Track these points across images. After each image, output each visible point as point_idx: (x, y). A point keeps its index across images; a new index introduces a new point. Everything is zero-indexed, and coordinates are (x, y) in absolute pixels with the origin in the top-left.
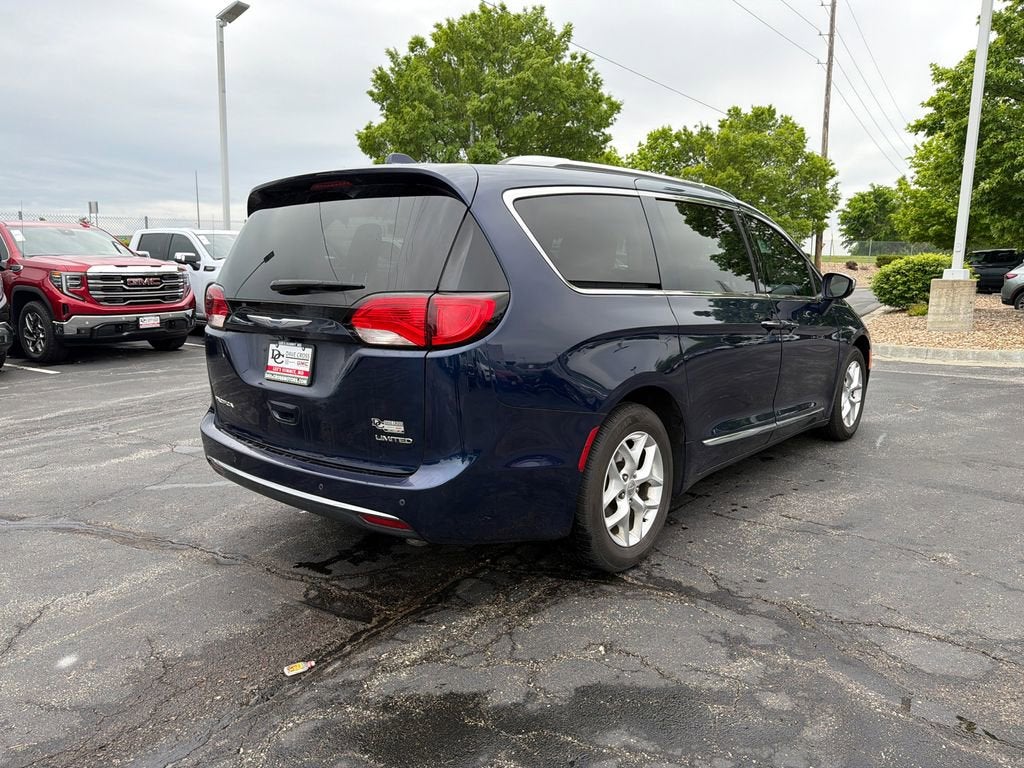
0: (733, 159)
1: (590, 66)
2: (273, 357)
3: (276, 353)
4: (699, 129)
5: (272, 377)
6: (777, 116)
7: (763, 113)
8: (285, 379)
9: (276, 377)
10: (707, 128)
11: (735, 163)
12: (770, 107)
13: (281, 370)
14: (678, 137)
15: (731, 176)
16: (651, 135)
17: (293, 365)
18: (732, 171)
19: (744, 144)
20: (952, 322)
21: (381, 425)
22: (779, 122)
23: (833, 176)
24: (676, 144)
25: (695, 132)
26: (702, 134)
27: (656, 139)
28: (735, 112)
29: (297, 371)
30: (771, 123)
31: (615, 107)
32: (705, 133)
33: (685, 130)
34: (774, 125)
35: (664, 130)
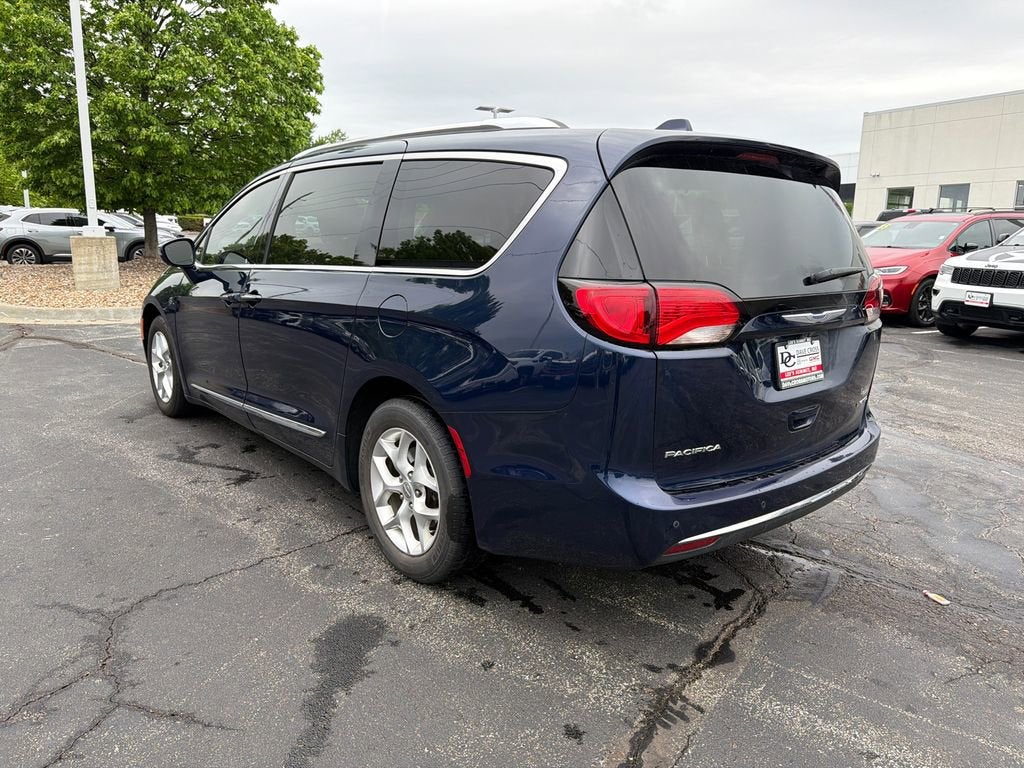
2: (784, 362)
3: (786, 355)
5: (791, 384)
8: (804, 381)
9: (795, 383)
13: (794, 373)
17: (806, 363)
20: (108, 280)
29: (811, 368)
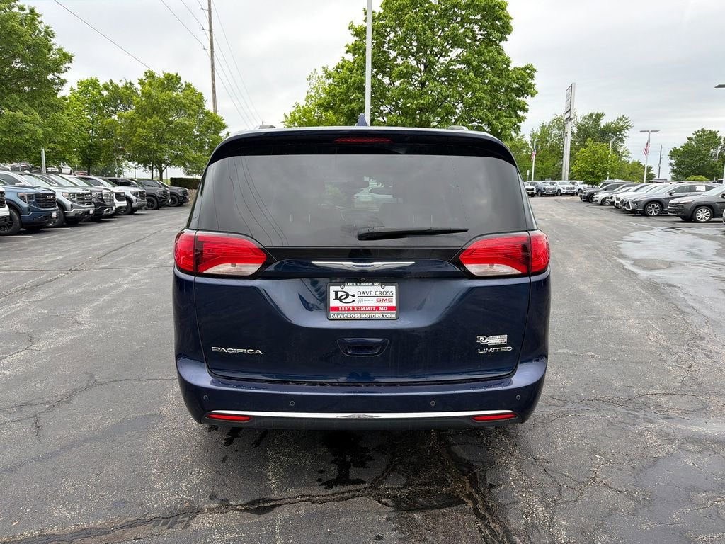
0: (156, 109)
1: (39, 19)
2: (338, 299)
3: (342, 293)
4: (124, 83)
6: (182, 82)
7: (172, 78)
10: (131, 84)
11: (157, 113)
12: (177, 75)
14: (106, 87)
15: (156, 122)
16: (81, 82)
18: (158, 119)
19: (164, 99)
21: (486, 340)
22: (184, 86)
23: (224, 128)
24: (105, 93)
25: (121, 85)
26: (126, 87)
27: (86, 87)
28: (150, 75)
30: (178, 86)
31: (67, 58)
32: (129, 87)
33: (111, 83)
34: (180, 88)
35: (92, 80)
